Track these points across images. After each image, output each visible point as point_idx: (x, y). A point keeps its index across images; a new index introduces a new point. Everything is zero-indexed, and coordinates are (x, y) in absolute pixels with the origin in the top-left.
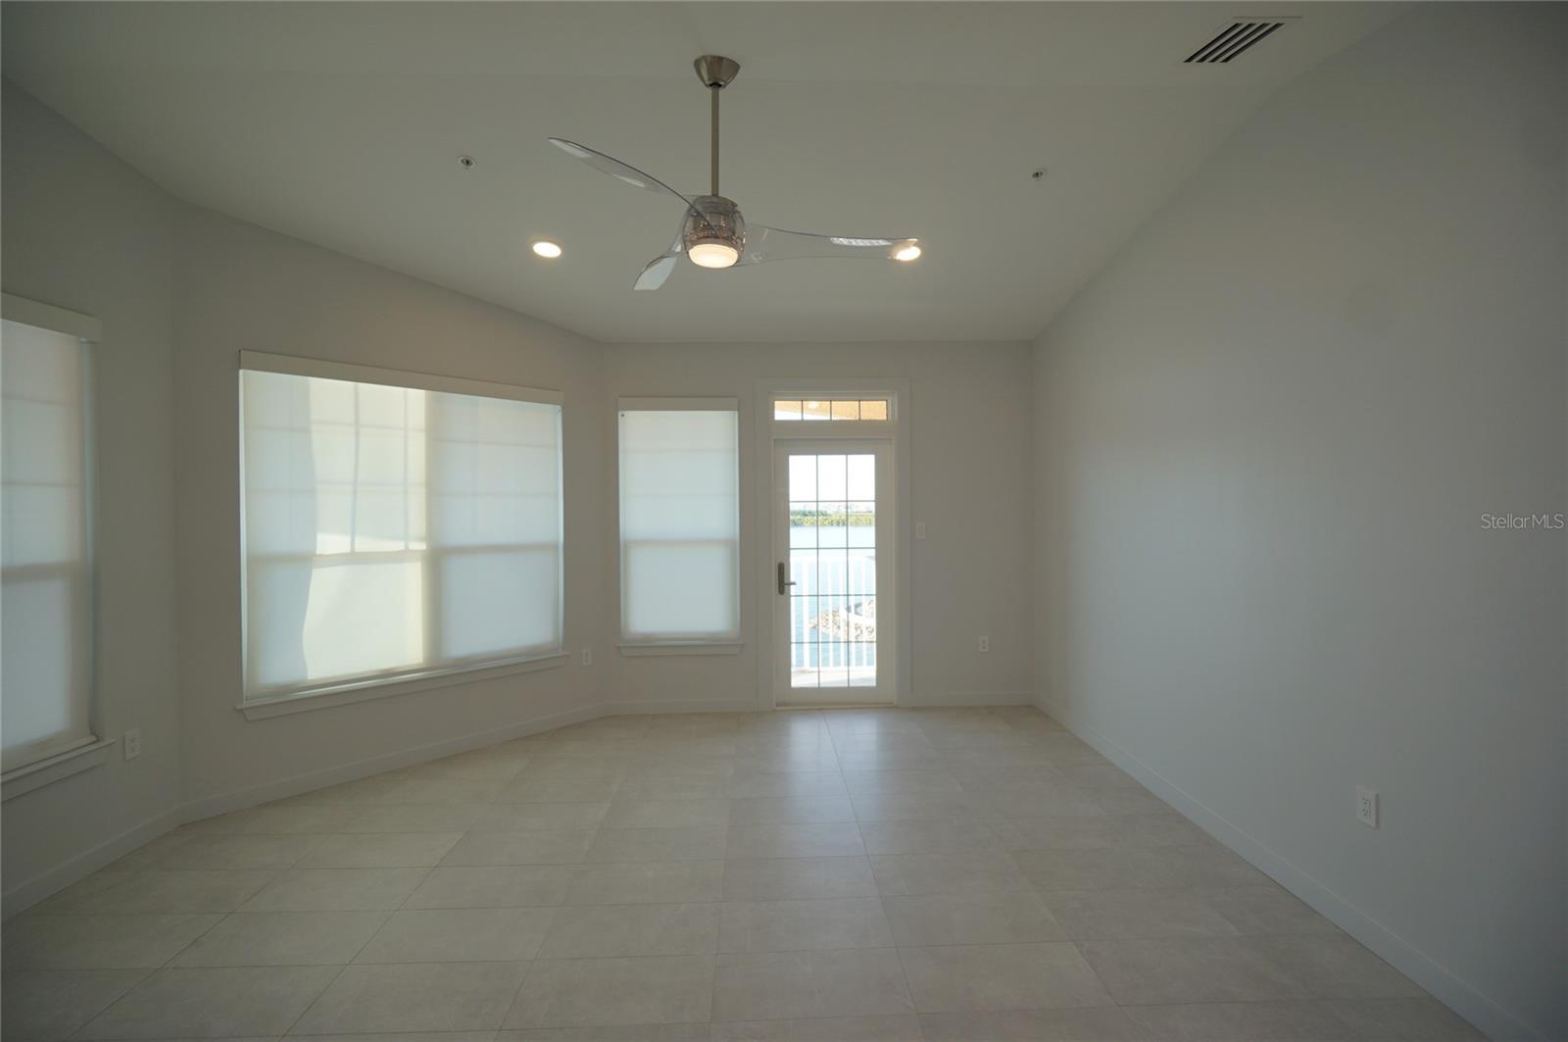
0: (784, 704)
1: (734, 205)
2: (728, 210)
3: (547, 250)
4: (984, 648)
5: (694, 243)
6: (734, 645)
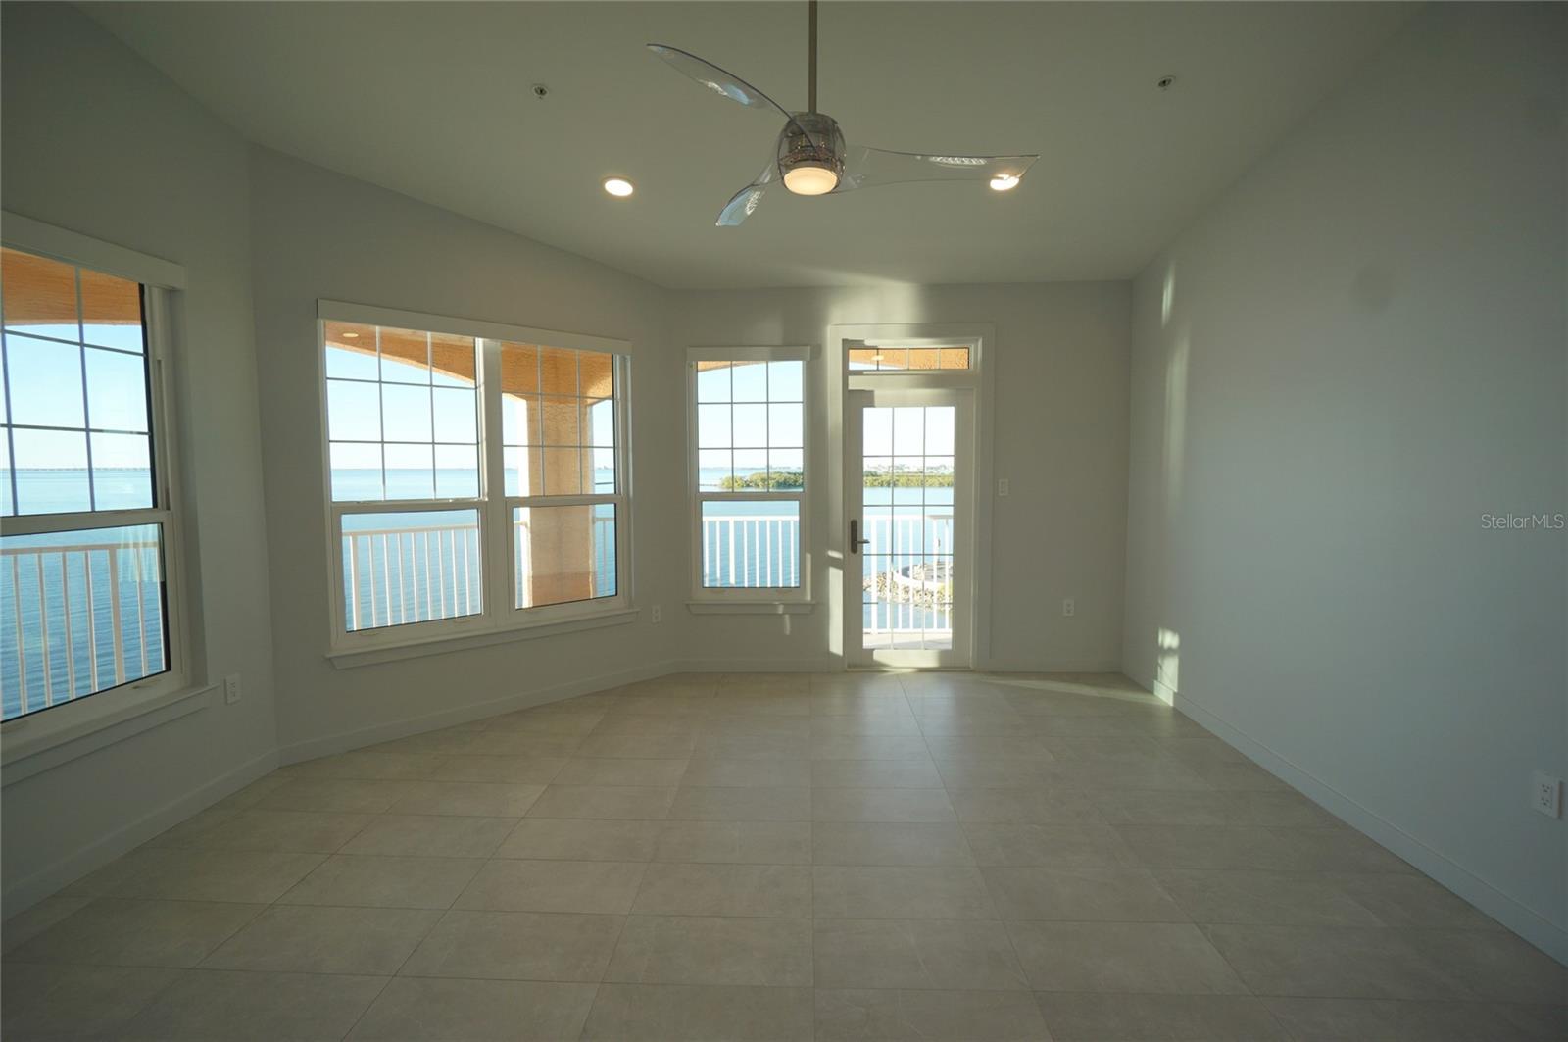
0: (855, 666)
1: (834, 122)
2: (827, 128)
3: (619, 188)
4: (1069, 611)
5: (789, 168)
6: (806, 604)
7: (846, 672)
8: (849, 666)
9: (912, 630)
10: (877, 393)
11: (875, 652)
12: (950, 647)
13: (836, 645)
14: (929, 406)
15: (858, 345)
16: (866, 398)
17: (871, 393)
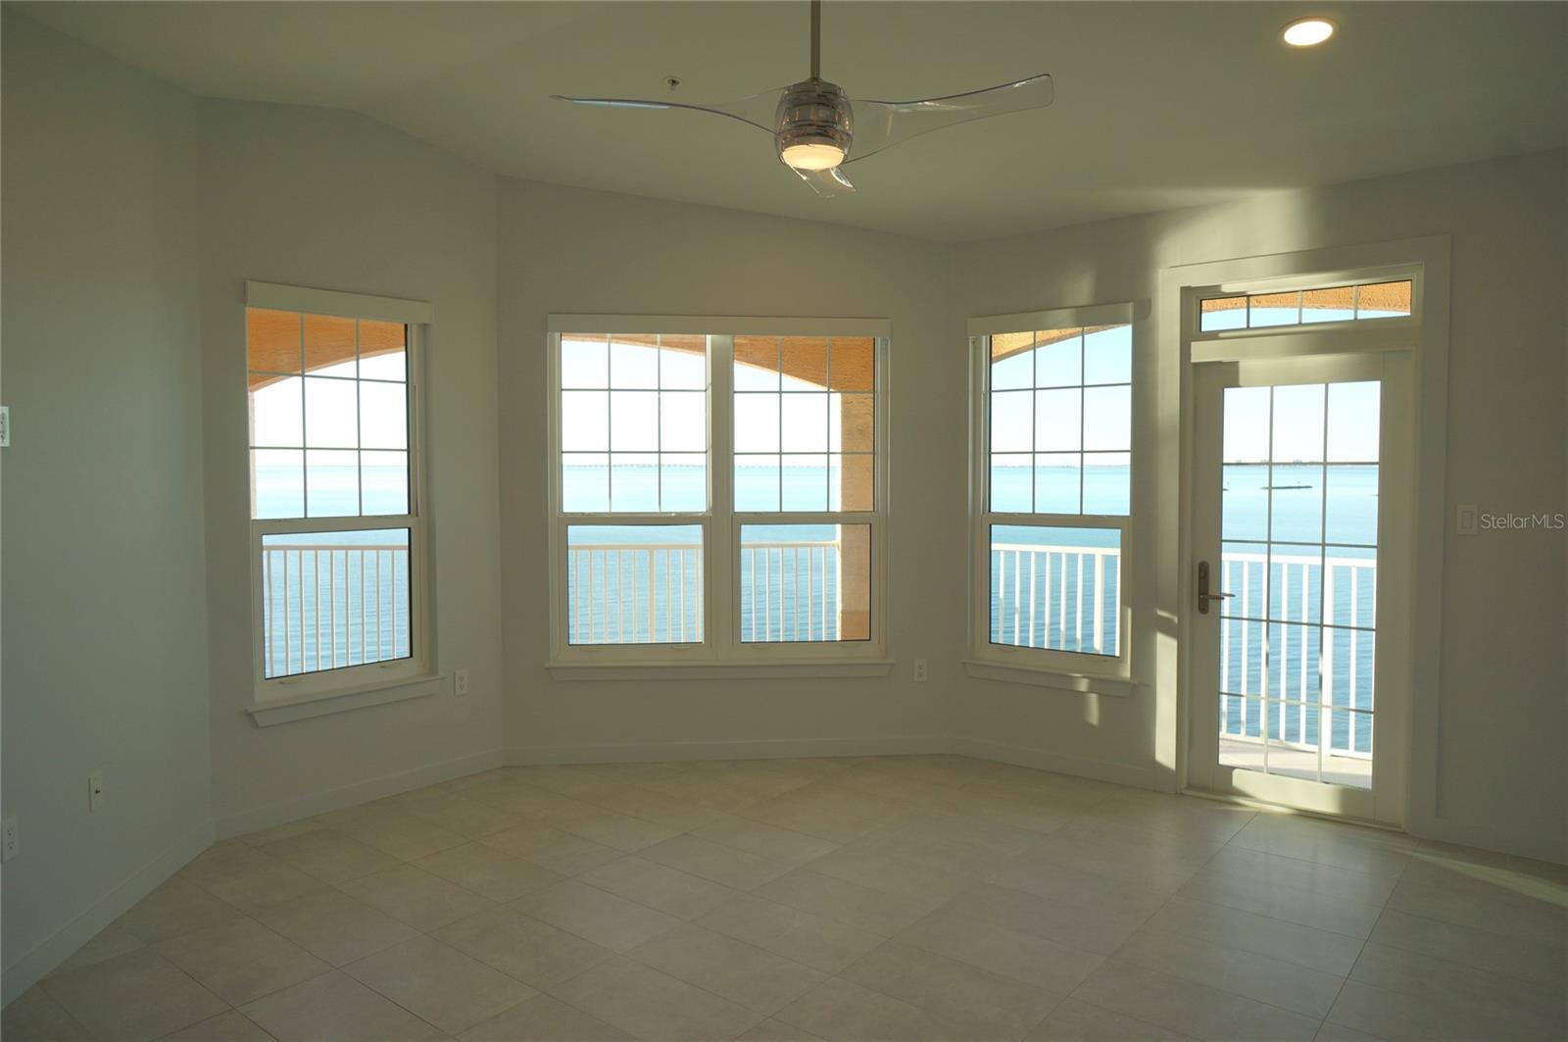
0: (1198, 789)
6: (1123, 683)
7: (1181, 794)
8: (1189, 786)
9: (1351, 752)
10: (1244, 365)
11: (1235, 772)
12: (1368, 785)
13: (1165, 750)
14: (1332, 382)
15: (1214, 293)
16: (1227, 375)
17: (1235, 365)
